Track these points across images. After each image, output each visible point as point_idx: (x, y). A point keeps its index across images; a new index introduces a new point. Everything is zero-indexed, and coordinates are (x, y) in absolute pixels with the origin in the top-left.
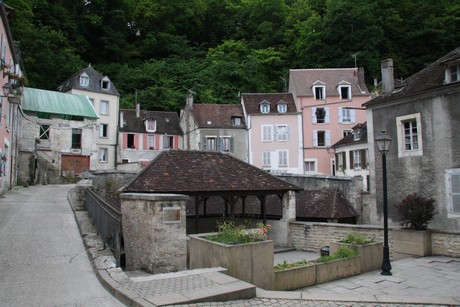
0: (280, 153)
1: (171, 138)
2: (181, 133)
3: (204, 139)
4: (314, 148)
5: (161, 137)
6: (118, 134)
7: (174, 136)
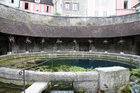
0: (104, 12)
1: (48, 7)
2: (52, 5)
3: (64, 3)
4: (122, 9)
5: (43, 5)
6: (20, 2)
7: (49, 6)
